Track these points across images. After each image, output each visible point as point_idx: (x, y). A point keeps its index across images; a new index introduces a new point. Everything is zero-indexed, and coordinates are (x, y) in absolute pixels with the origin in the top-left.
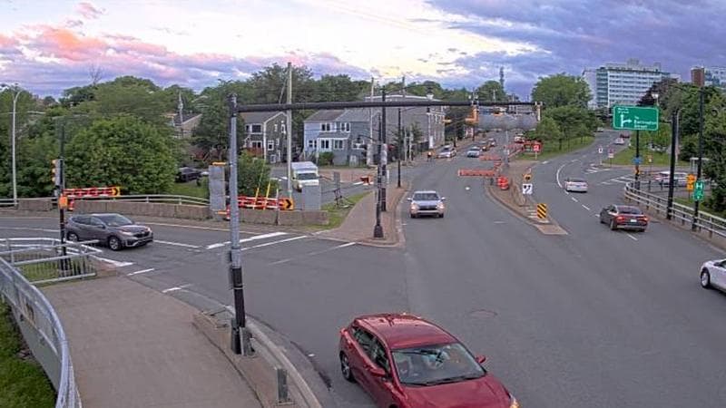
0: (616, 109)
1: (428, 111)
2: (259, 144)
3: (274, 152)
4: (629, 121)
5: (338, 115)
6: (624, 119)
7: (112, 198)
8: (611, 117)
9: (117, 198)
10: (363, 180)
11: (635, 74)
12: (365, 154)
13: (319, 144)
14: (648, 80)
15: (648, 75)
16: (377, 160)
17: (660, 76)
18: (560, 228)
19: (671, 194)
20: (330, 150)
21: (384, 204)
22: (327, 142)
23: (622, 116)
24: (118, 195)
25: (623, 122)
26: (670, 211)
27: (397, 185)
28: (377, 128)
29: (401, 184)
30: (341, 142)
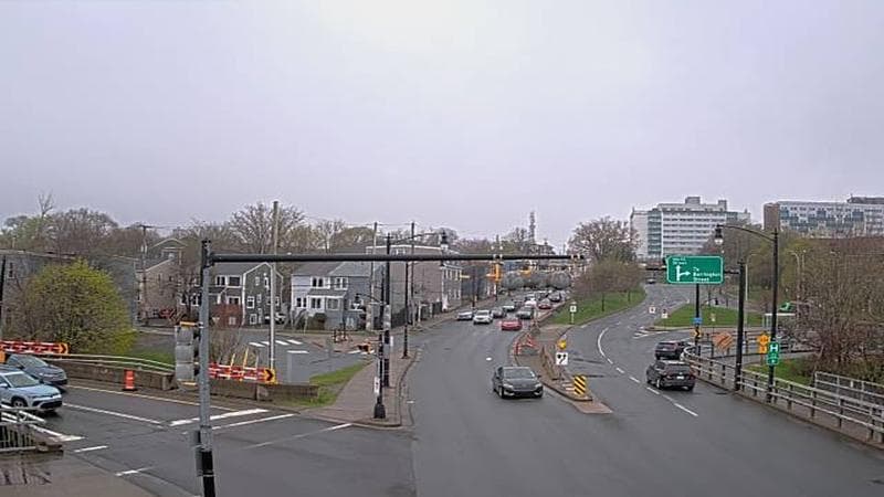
0: (671, 261)
1: (442, 265)
2: (237, 300)
3: (253, 311)
4: (687, 273)
5: (333, 268)
6: (681, 272)
7: (58, 357)
8: (665, 269)
9: (64, 357)
10: (360, 347)
11: (694, 216)
12: (364, 317)
13: (309, 303)
14: (710, 223)
15: (711, 217)
16: (378, 325)
17: (725, 217)
18: (602, 405)
19: (739, 361)
20: (322, 310)
21: (387, 377)
22: (319, 300)
23: (678, 268)
24: (66, 353)
25: (679, 275)
26: (739, 379)
27: (402, 355)
28: (379, 285)
29: (409, 353)
30: (336, 300)
